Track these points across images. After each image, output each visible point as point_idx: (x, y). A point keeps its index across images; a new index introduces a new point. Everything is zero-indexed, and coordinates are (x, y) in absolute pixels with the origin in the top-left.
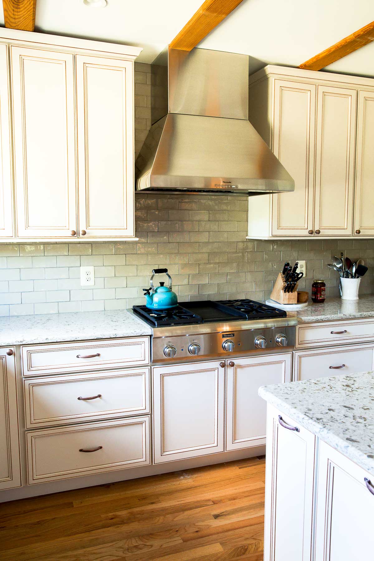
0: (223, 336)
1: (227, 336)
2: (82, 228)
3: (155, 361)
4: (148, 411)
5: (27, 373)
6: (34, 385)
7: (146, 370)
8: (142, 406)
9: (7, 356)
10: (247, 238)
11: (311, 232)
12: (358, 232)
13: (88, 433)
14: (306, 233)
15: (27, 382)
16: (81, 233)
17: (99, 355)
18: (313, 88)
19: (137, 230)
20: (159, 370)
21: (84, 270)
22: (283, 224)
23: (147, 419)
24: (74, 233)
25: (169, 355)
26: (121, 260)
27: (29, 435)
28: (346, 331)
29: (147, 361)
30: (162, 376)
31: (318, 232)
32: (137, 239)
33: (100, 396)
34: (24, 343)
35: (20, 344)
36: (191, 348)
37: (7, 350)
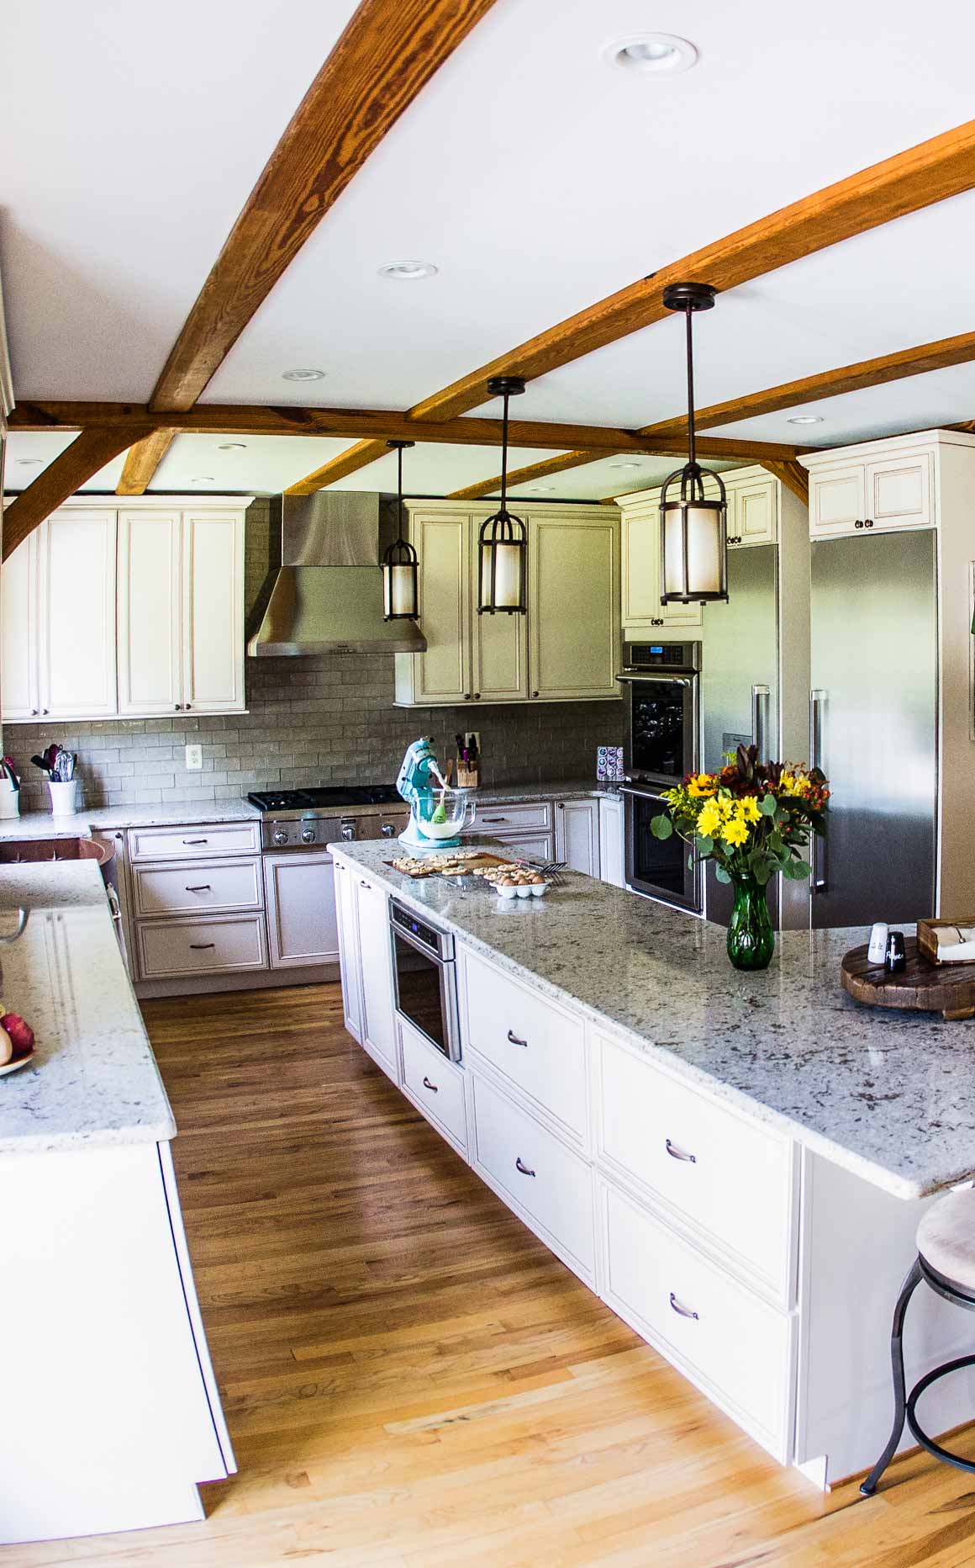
0: (343, 822)
1: (347, 822)
2: (187, 701)
3: (268, 849)
4: (261, 906)
5: (135, 858)
6: (142, 872)
7: (257, 860)
8: (255, 901)
9: (116, 839)
10: (394, 704)
11: (468, 697)
12: (537, 694)
13: (204, 928)
14: (461, 697)
15: (136, 868)
16: (185, 707)
17: (205, 841)
18: (465, 520)
19: (249, 701)
20: (271, 861)
21: (189, 749)
22: (431, 687)
23: (261, 915)
24: (178, 707)
25: (280, 842)
26: (234, 736)
27: (140, 925)
28: (503, 819)
29: (258, 850)
30: (276, 868)
31: (478, 696)
32: (248, 712)
33: (208, 887)
34: (131, 825)
35: (126, 826)
36: (305, 835)
37: (116, 833)
